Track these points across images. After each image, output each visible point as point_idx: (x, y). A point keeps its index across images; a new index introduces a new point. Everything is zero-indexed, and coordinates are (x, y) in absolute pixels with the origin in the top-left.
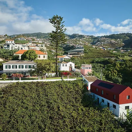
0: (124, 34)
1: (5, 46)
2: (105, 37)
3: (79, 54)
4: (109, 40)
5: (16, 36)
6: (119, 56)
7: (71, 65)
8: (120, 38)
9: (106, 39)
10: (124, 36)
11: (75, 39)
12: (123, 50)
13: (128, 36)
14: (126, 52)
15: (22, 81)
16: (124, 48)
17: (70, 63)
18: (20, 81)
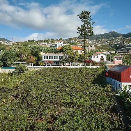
1: (53, 46)
3: (128, 52)
7: (102, 57)
11: (130, 38)
15: (52, 67)
17: (102, 55)
18: (51, 67)
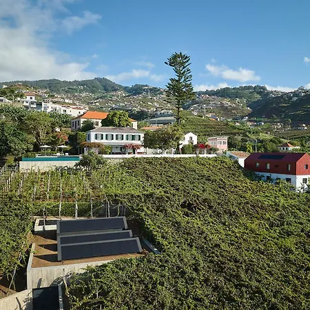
0: (249, 88)
2: (207, 92)
4: (218, 101)
5: (4, 87)
6: (250, 132)
7: (191, 138)
8: (240, 97)
9: (210, 98)
10: (250, 93)
11: (140, 97)
12: (250, 121)
13: (258, 93)
14: (256, 126)
16: (252, 119)
17: (191, 134)
